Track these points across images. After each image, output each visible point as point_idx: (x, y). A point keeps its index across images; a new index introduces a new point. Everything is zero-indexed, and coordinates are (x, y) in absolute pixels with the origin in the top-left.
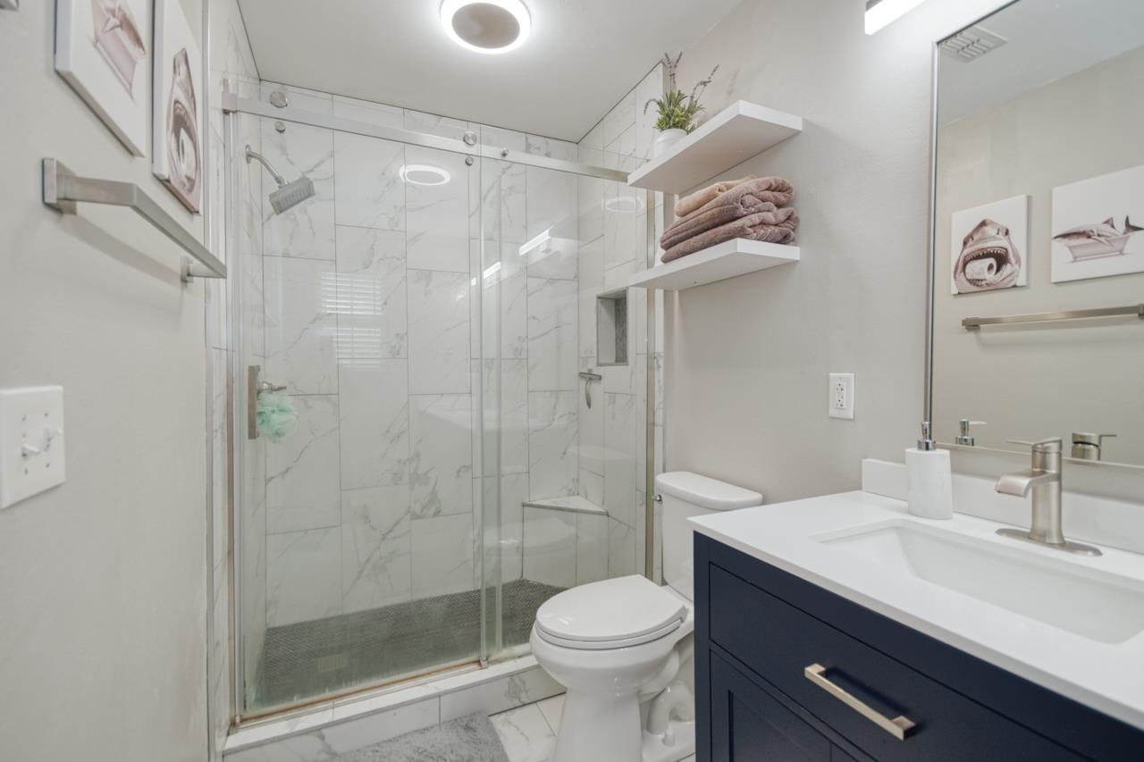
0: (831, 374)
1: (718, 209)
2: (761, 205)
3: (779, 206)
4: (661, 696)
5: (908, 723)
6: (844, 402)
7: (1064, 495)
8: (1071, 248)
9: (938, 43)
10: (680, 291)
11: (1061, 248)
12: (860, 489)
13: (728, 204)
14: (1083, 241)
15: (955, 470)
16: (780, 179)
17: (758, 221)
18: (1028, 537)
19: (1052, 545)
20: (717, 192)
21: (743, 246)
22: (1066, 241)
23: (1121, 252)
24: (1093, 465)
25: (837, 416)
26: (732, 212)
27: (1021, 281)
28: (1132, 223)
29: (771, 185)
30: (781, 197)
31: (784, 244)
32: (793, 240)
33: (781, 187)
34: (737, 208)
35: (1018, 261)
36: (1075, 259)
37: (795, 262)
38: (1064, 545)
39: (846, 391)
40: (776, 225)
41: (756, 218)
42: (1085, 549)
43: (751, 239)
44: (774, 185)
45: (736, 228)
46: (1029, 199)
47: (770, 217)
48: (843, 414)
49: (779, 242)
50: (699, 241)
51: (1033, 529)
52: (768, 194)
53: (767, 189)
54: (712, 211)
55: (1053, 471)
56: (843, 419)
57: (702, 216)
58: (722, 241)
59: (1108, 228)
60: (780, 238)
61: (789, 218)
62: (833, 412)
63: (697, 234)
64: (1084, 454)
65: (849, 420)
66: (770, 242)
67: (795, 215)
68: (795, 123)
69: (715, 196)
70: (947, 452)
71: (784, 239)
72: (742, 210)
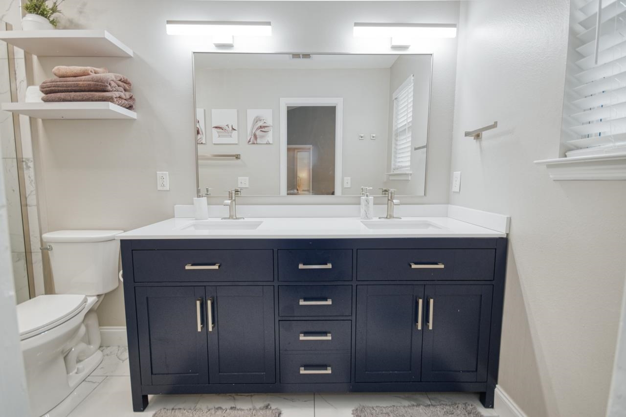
0: (158, 172)
1: (94, 83)
2: (117, 87)
3: (125, 90)
4: (69, 354)
5: (218, 265)
6: (165, 183)
7: (237, 206)
8: (218, 132)
9: (194, 53)
10: (43, 120)
11: (215, 130)
12: (174, 217)
13: (101, 82)
14: (221, 130)
15: (209, 204)
16: (126, 78)
17: (118, 96)
18: (229, 218)
19: (234, 219)
20: (90, 72)
21: (113, 107)
22: (216, 129)
23: (231, 136)
24: (240, 196)
25: (162, 190)
26: (104, 87)
27: (204, 142)
28: (234, 128)
29: (121, 79)
30: (127, 86)
31: (130, 109)
32: (134, 109)
33: (125, 81)
34: (107, 86)
35: (202, 134)
36: (219, 136)
37: (135, 120)
38: (236, 218)
39: (165, 180)
40: (125, 100)
41: (117, 94)
42: (241, 218)
43: (115, 104)
44: (123, 80)
45: (108, 97)
46: (205, 110)
47: (122, 94)
48: (165, 189)
49: (127, 108)
50: (79, 96)
51: (230, 216)
52: (121, 83)
53: (120, 80)
54: (90, 82)
55: (234, 199)
56: (165, 191)
57: (81, 83)
58: (96, 100)
59: (227, 127)
60: (128, 106)
61: (131, 98)
62: (159, 188)
63: (75, 91)
64: (238, 194)
65: (167, 191)
66: (123, 107)
67: (133, 97)
68: (130, 52)
69: (89, 74)
70: (206, 198)
71: (130, 107)
72: (109, 88)
